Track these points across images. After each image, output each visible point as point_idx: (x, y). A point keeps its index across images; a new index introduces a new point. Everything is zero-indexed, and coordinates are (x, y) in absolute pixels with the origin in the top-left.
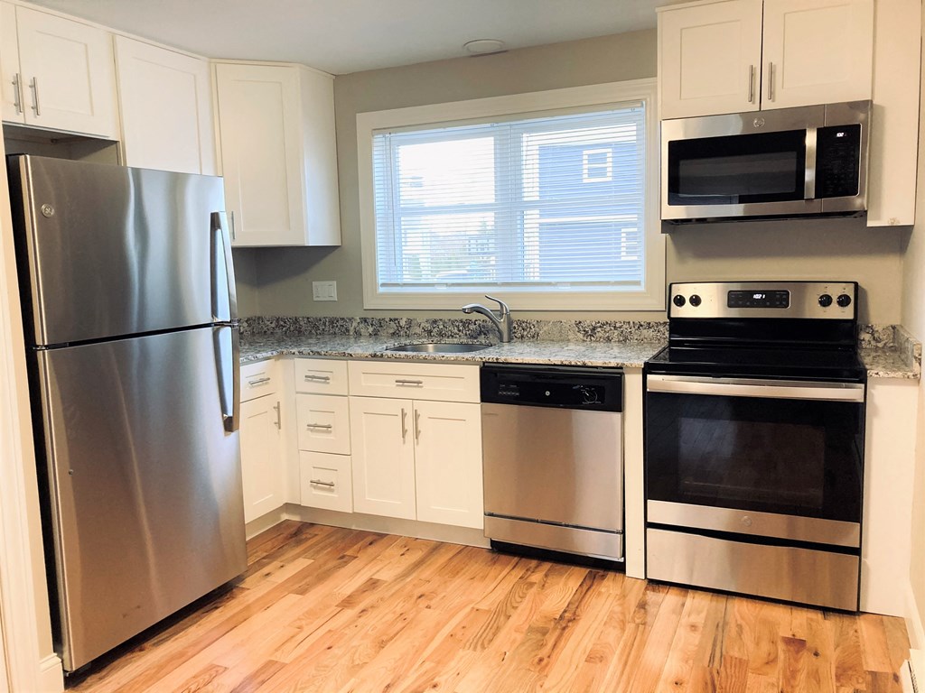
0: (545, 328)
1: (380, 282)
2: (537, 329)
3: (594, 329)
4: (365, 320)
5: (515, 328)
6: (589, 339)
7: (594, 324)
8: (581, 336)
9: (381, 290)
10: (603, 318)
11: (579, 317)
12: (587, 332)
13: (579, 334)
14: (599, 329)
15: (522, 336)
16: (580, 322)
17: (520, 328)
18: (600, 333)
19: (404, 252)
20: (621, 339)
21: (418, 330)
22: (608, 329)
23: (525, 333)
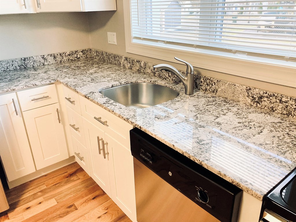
0: (223, 87)
1: (134, 35)
2: (217, 87)
3: (261, 97)
4: (126, 59)
5: (202, 82)
6: (255, 105)
7: (261, 93)
8: (249, 101)
9: (135, 41)
10: (272, 90)
11: (251, 84)
12: (255, 99)
13: (247, 98)
14: (266, 99)
15: (206, 89)
16: (250, 89)
17: (205, 83)
18: (265, 102)
19: (153, 10)
20: (285, 112)
21: (149, 71)
22: (274, 100)
23: (208, 88)
